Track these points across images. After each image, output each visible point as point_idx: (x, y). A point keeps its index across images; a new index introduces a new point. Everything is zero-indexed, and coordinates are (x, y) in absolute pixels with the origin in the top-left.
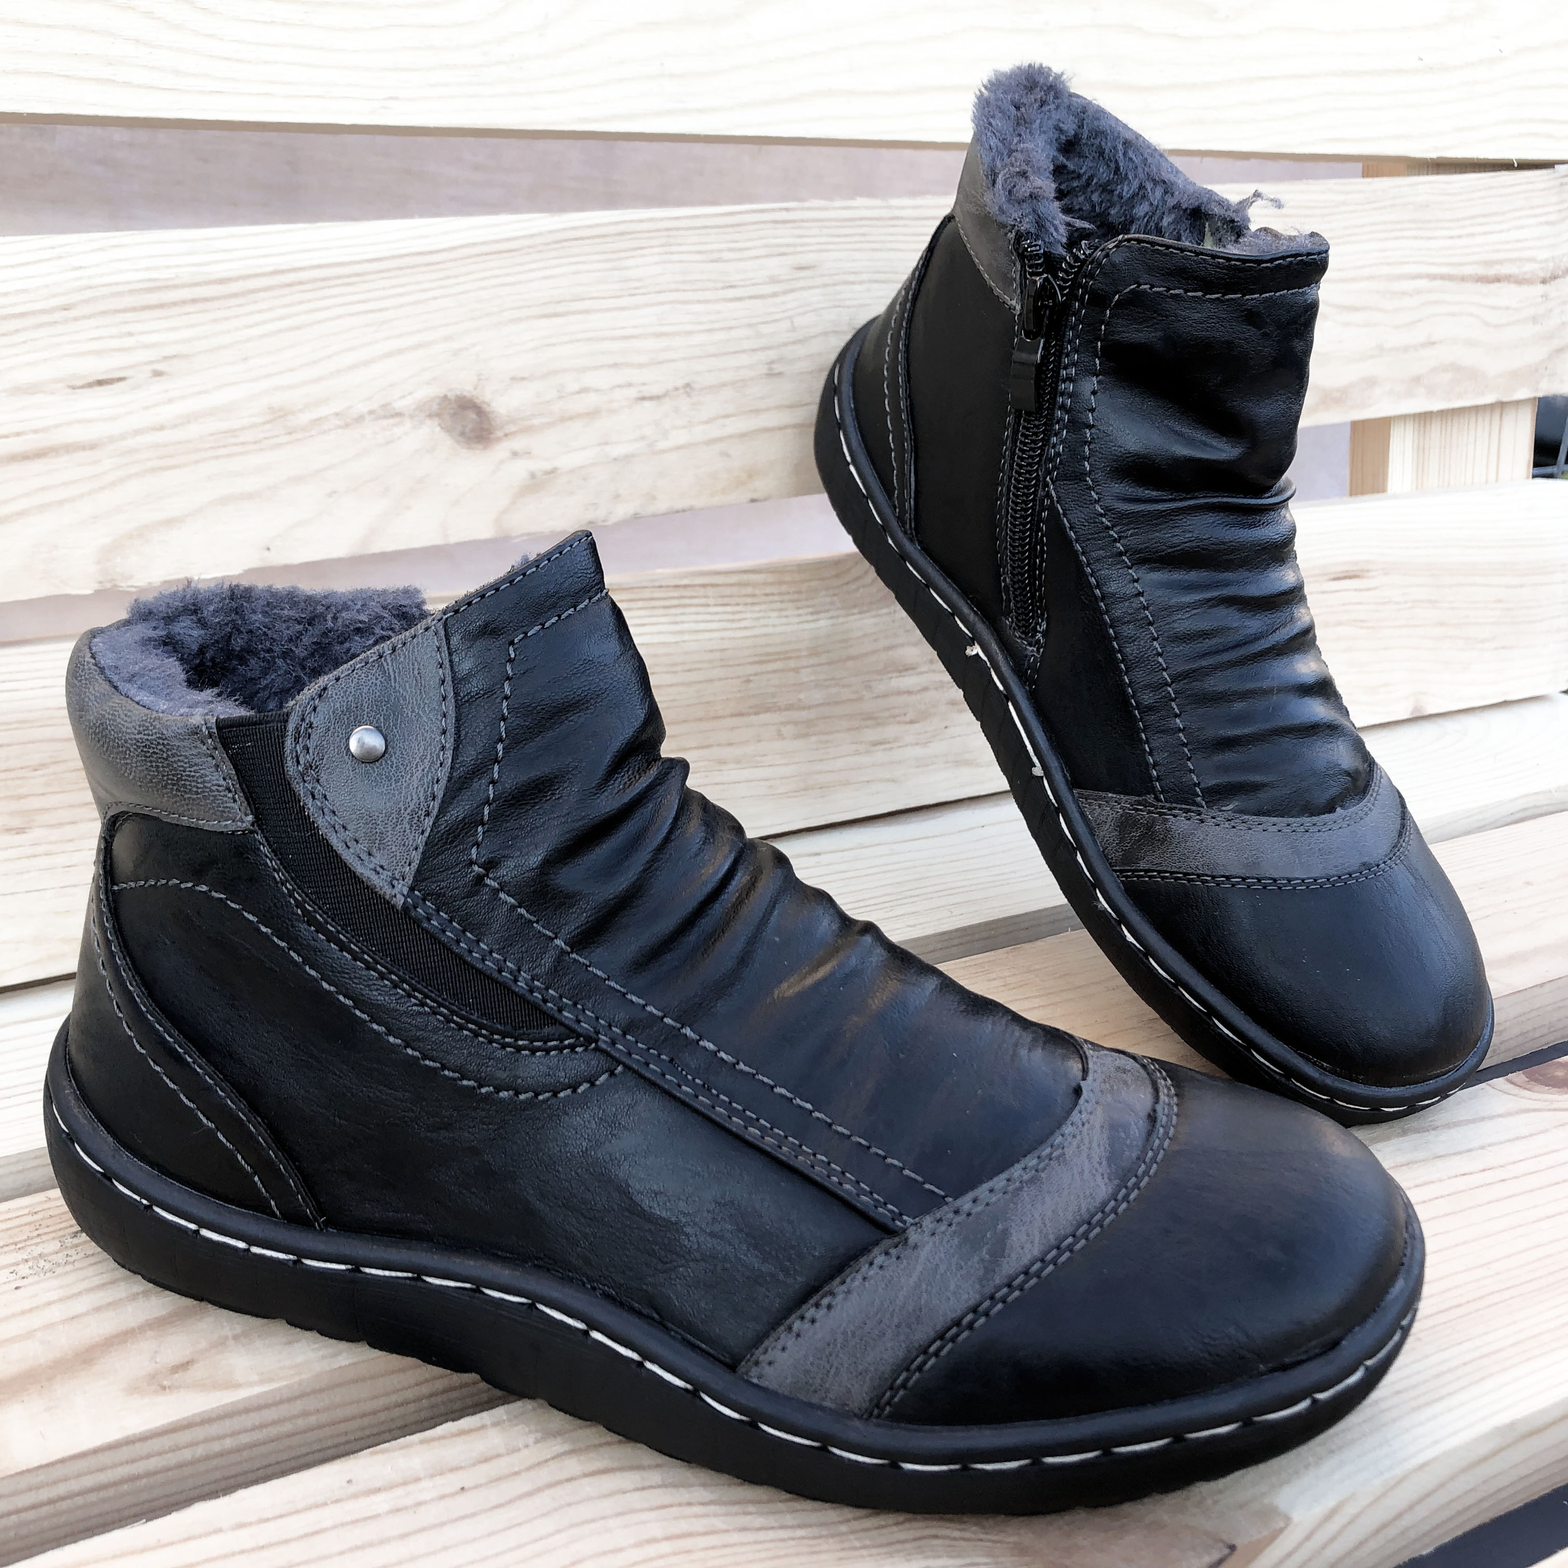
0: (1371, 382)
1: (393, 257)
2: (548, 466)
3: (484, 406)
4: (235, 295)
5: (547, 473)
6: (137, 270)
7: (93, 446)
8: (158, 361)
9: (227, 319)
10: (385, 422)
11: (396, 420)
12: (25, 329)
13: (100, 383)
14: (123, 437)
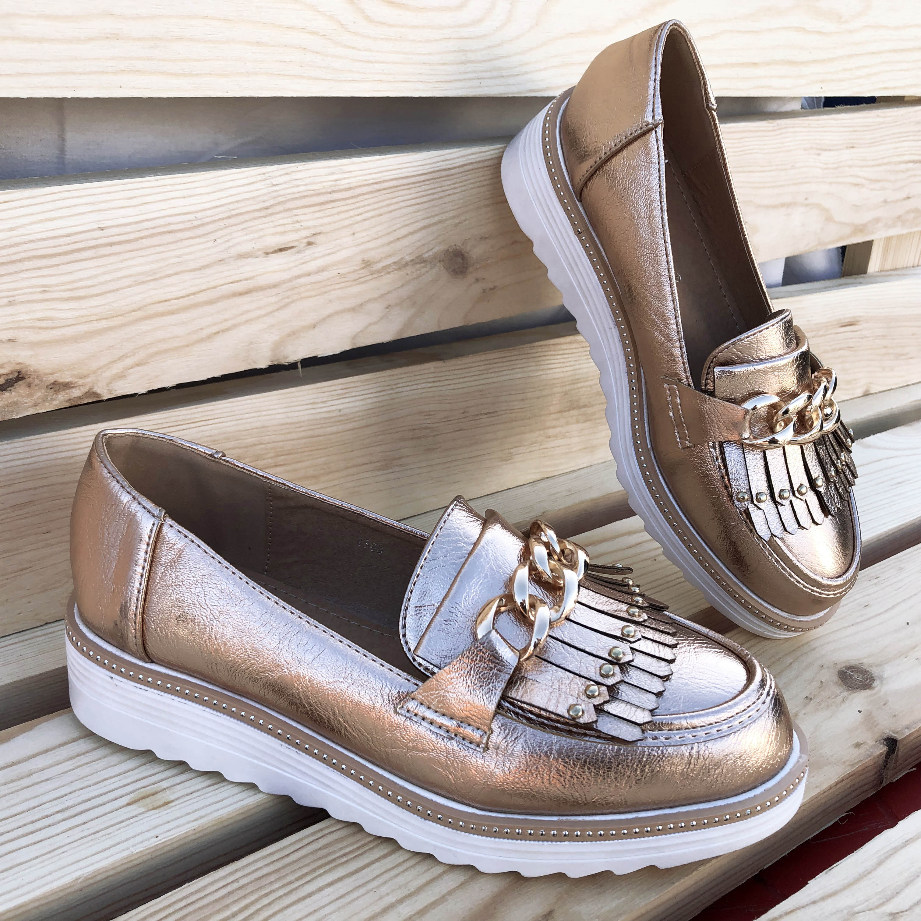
0: (877, 220)
1: (432, 172)
2: (491, 285)
3: (466, 254)
4: (353, 197)
5: (491, 289)
6: (304, 185)
7: (275, 286)
8: (310, 237)
9: (346, 211)
10: (418, 266)
11: (422, 265)
12: (246, 221)
13: (281, 250)
14: (290, 280)
